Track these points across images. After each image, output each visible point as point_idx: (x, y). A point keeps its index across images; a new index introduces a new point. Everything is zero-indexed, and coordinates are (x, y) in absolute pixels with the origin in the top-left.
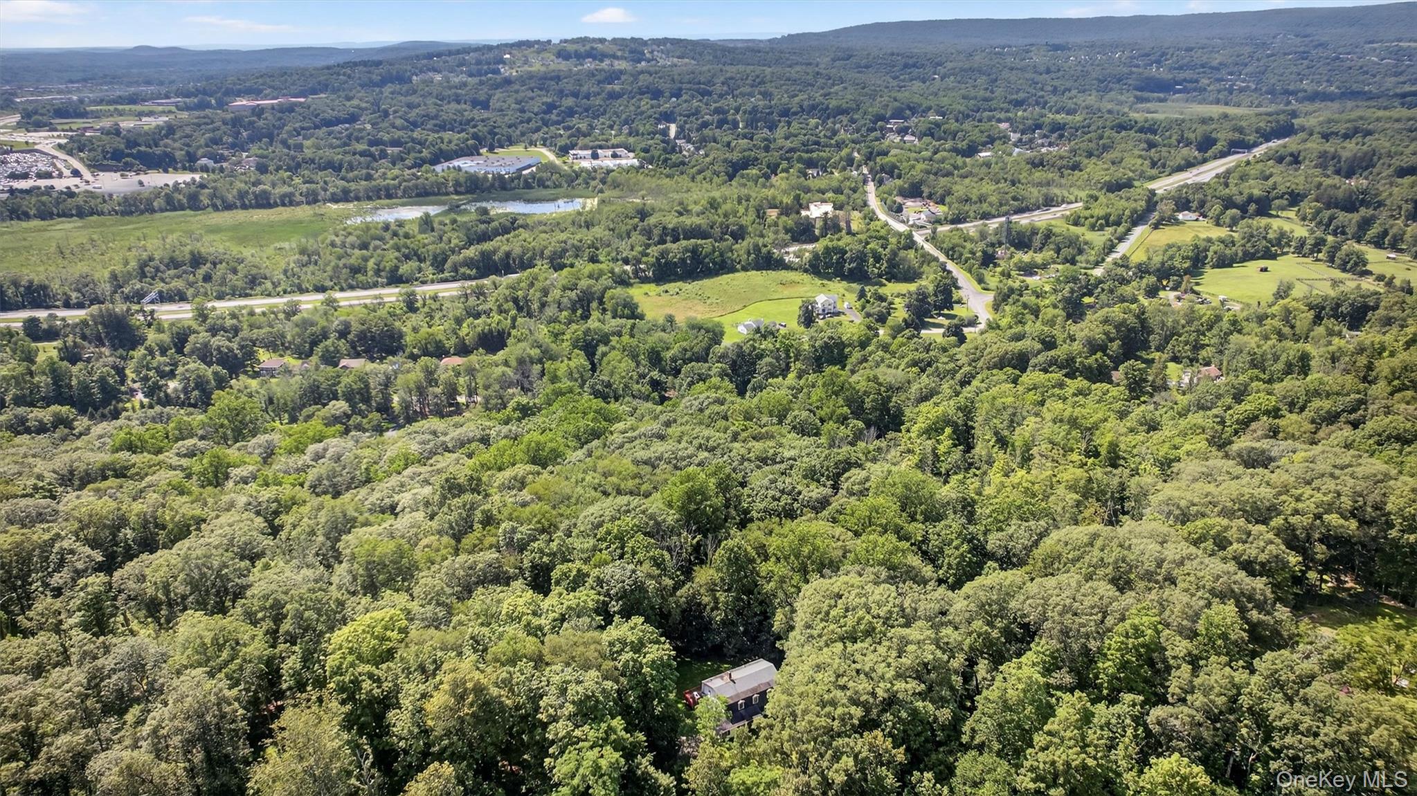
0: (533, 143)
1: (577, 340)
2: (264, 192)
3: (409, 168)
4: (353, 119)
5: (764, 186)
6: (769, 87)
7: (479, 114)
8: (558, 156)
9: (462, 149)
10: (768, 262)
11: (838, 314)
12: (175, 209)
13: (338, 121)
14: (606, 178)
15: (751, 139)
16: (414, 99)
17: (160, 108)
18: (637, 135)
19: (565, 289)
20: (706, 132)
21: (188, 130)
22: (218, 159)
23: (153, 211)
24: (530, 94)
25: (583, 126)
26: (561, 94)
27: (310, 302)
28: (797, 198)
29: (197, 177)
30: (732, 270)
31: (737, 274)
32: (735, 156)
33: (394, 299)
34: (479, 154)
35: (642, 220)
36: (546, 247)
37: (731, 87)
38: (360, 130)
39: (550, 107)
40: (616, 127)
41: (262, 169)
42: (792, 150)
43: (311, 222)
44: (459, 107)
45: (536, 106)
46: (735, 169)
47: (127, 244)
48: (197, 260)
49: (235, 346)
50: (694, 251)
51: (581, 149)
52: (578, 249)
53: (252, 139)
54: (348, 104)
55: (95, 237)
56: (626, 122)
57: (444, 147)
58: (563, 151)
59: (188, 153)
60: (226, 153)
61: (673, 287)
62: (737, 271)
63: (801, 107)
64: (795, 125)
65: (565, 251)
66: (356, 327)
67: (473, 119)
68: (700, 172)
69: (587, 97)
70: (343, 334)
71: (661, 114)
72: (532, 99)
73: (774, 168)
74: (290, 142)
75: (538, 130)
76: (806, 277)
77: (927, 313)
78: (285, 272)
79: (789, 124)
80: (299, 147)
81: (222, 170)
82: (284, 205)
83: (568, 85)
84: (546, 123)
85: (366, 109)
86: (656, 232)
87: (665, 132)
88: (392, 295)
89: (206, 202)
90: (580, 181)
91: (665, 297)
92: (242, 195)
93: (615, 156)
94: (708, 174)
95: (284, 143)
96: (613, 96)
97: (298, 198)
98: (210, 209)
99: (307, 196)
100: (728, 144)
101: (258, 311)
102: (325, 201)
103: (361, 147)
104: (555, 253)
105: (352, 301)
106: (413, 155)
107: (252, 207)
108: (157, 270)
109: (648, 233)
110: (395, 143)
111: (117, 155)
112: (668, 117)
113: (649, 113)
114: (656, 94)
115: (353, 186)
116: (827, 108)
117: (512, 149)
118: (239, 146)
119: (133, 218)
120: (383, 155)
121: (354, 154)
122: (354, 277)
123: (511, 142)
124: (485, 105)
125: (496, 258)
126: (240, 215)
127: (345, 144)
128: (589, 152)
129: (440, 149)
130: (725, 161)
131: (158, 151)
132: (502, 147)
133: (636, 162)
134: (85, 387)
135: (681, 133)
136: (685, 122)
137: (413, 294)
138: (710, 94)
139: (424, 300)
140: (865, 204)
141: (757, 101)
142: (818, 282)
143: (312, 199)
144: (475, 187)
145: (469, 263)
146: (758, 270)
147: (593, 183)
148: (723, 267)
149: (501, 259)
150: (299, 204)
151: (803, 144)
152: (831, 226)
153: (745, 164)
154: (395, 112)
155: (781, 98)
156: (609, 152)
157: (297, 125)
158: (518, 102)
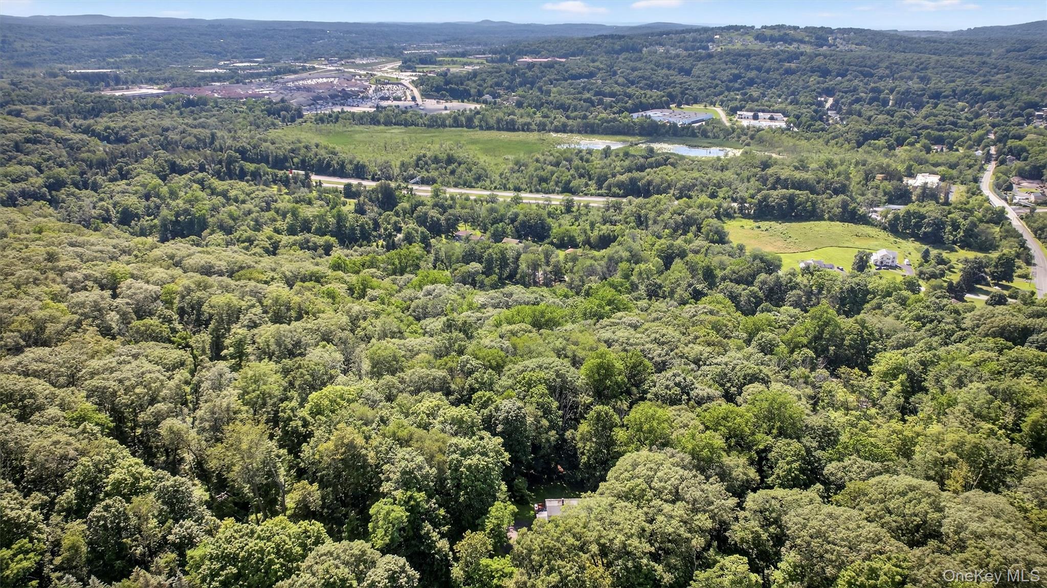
0: (713, 104)
1: (662, 251)
2: (513, 120)
3: (614, 113)
4: (591, 75)
5: (886, 155)
6: (929, 73)
7: (679, 79)
8: (728, 114)
9: (656, 103)
10: (850, 216)
11: (895, 267)
12: (458, 126)
13: (580, 76)
14: (755, 136)
15: (892, 116)
16: (639, 64)
17: (476, 61)
18: (797, 104)
19: (675, 212)
20: (857, 107)
21: (484, 76)
22: (495, 95)
23: (444, 126)
24: (724, 66)
25: (755, 94)
26: (748, 68)
27: (505, 196)
28: (909, 168)
29: (478, 106)
30: (820, 218)
31: (823, 222)
32: (868, 129)
33: (558, 203)
34: (670, 108)
35: (763, 170)
36: (680, 180)
37: (893, 71)
38: (593, 84)
39: (736, 77)
40: (783, 97)
41: (519, 105)
42: (925, 127)
43: (535, 144)
44: (668, 72)
45: (725, 75)
46: (863, 139)
47: (421, 145)
48: (450, 160)
49: (443, 218)
50: (791, 199)
51: (747, 111)
52: (704, 185)
53: (522, 84)
54: (591, 64)
55: (406, 139)
56: (793, 93)
57: (644, 100)
58: (733, 111)
59: (479, 90)
60: (502, 92)
61: (765, 224)
62: (824, 220)
63: (954, 91)
64: (941, 106)
65: (694, 185)
66: (521, 217)
67: (674, 82)
68: (834, 138)
69: (768, 72)
70: (513, 221)
71: (823, 89)
72: (724, 70)
73: (900, 142)
74: (544, 88)
75: (721, 93)
76: (883, 234)
77: (982, 280)
78: (501, 175)
79: (936, 105)
80: (548, 93)
81: (495, 103)
82: (523, 130)
83: (754, 61)
84: (729, 89)
85: (602, 69)
86: (771, 180)
87: (821, 104)
88: (557, 200)
89: (477, 123)
90: (735, 135)
91: (757, 231)
92: (499, 121)
93: (772, 119)
94: (841, 140)
95: (540, 89)
96: (789, 72)
97: (534, 127)
98: (478, 129)
99: (538, 126)
100: (869, 118)
101: (472, 198)
102: (550, 131)
103: (587, 95)
104: (684, 186)
105: (531, 199)
106: (620, 104)
107: (503, 130)
108: (426, 163)
109: (764, 180)
110: (612, 95)
111: (438, 89)
112: (829, 92)
113: (813, 88)
114: (825, 73)
115: (570, 122)
116: (980, 94)
117: (695, 106)
118: (511, 89)
119: (433, 130)
120: (601, 102)
121: (580, 100)
122: (541, 184)
123: (696, 101)
124: (688, 73)
125: (640, 184)
126: (494, 134)
127: (579, 93)
128: (752, 114)
129: (641, 102)
130: (859, 131)
131: (461, 88)
132: (688, 104)
133: (784, 125)
134: (353, 229)
135: (835, 107)
136: (842, 97)
137: (572, 201)
138: (872, 75)
139: (579, 207)
140: (976, 180)
141: (914, 85)
142: (892, 238)
143: (542, 128)
144: (654, 132)
145: (620, 185)
146: (841, 221)
147: (743, 138)
148: (813, 215)
149: (644, 185)
150: (532, 131)
151: (939, 124)
152: (928, 194)
153: (877, 135)
154: (622, 73)
155: (937, 83)
156: (768, 115)
157: (553, 77)
158: (713, 72)
